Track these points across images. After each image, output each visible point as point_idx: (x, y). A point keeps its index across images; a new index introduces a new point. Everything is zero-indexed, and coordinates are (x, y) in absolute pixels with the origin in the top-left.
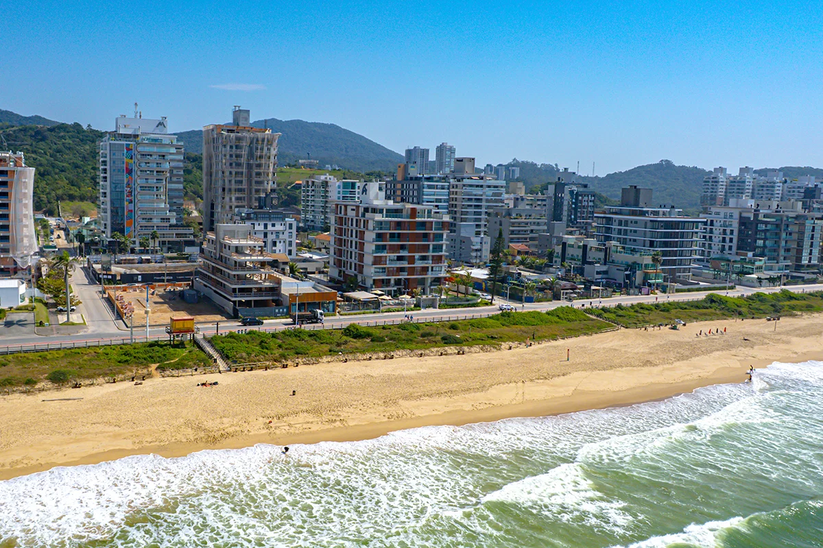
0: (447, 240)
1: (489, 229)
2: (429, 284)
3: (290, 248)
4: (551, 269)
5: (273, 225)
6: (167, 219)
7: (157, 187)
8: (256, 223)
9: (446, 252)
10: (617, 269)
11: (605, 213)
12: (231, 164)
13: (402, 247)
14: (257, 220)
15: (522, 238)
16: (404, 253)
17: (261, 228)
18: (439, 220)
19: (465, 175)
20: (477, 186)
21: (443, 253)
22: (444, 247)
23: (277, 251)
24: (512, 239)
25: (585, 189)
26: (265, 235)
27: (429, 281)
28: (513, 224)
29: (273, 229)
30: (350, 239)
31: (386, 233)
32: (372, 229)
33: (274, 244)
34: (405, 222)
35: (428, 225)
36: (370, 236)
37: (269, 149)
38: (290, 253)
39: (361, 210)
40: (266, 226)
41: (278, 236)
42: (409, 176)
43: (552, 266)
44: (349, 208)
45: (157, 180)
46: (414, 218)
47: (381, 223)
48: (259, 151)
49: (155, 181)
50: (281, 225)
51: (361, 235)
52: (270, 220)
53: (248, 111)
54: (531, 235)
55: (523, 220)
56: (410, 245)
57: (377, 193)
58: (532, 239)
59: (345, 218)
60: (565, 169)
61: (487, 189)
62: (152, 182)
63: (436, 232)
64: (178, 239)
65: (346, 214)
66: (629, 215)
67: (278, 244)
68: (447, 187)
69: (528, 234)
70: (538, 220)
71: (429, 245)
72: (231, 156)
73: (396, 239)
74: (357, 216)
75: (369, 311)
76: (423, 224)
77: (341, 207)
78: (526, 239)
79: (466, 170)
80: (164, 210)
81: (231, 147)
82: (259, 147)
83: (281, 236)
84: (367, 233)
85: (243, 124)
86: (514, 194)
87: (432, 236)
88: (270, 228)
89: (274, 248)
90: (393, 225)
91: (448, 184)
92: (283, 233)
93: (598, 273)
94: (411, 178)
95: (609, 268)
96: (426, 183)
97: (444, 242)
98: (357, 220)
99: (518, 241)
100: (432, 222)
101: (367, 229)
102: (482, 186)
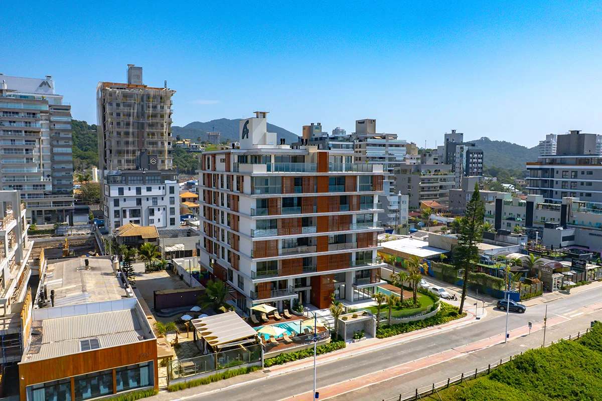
0: (380, 206)
1: (396, 186)
2: (352, 281)
3: (172, 217)
4: (509, 237)
5: (149, 189)
6: (41, 186)
7: (27, 150)
8: (126, 188)
9: (378, 226)
10: (590, 234)
11: (541, 164)
12: (118, 124)
13: (306, 222)
14: (127, 184)
15: (432, 195)
16: (311, 233)
17: (133, 192)
18: (367, 173)
19: (368, 135)
20: (380, 145)
21: (375, 228)
22: (376, 219)
23: (156, 221)
24: (422, 196)
25: (473, 148)
26: (139, 202)
27: (353, 276)
28: (423, 181)
29: (149, 193)
30: (220, 208)
31: (276, 199)
32: (249, 191)
33: (152, 212)
34: (309, 177)
35: (347, 181)
36: (248, 204)
37: (162, 108)
38: (173, 222)
39: (234, 159)
40: (139, 191)
41: (155, 203)
42: (314, 137)
43: (509, 233)
44: (218, 158)
45: (26, 141)
46: (326, 171)
47: (265, 180)
48: (151, 109)
49: (24, 143)
50: (160, 189)
51: (234, 202)
52: (144, 183)
53: (141, 68)
54: (441, 191)
55: (432, 176)
56: (318, 217)
57: (265, 135)
58: (441, 195)
59: (215, 175)
60: (453, 131)
61: (389, 148)
62: (20, 144)
63: (362, 193)
64: (56, 208)
65: (215, 169)
66: (576, 165)
67: (156, 212)
68: (351, 146)
69: (438, 190)
70: (445, 176)
71: (351, 216)
72: (118, 115)
73: (295, 208)
74: (228, 170)
75: (236, 368)
76: (340, 181)
77: (208, 159)
78: (436, 195)
79: (368, 130)
80: (37, 175)
81: (118, 105)
82: (151, 105)
83: (160, 202)
84: (242, 199)
85: (135, 82)
86: (409, 154)
87: (355, 201)
88: (144, 192)
89: (151, 218)
90: (288, 183)
91: (352, 143)
92: (163, 199)
93: (565, 239)
94: (316, 139)
95: (575, 231)
96: (330, 143)
97: (375, 209)
98: (228, 177)
99: (429, 197)
100: (355, 177)
101: (242, 192)
102: (384, 145)
